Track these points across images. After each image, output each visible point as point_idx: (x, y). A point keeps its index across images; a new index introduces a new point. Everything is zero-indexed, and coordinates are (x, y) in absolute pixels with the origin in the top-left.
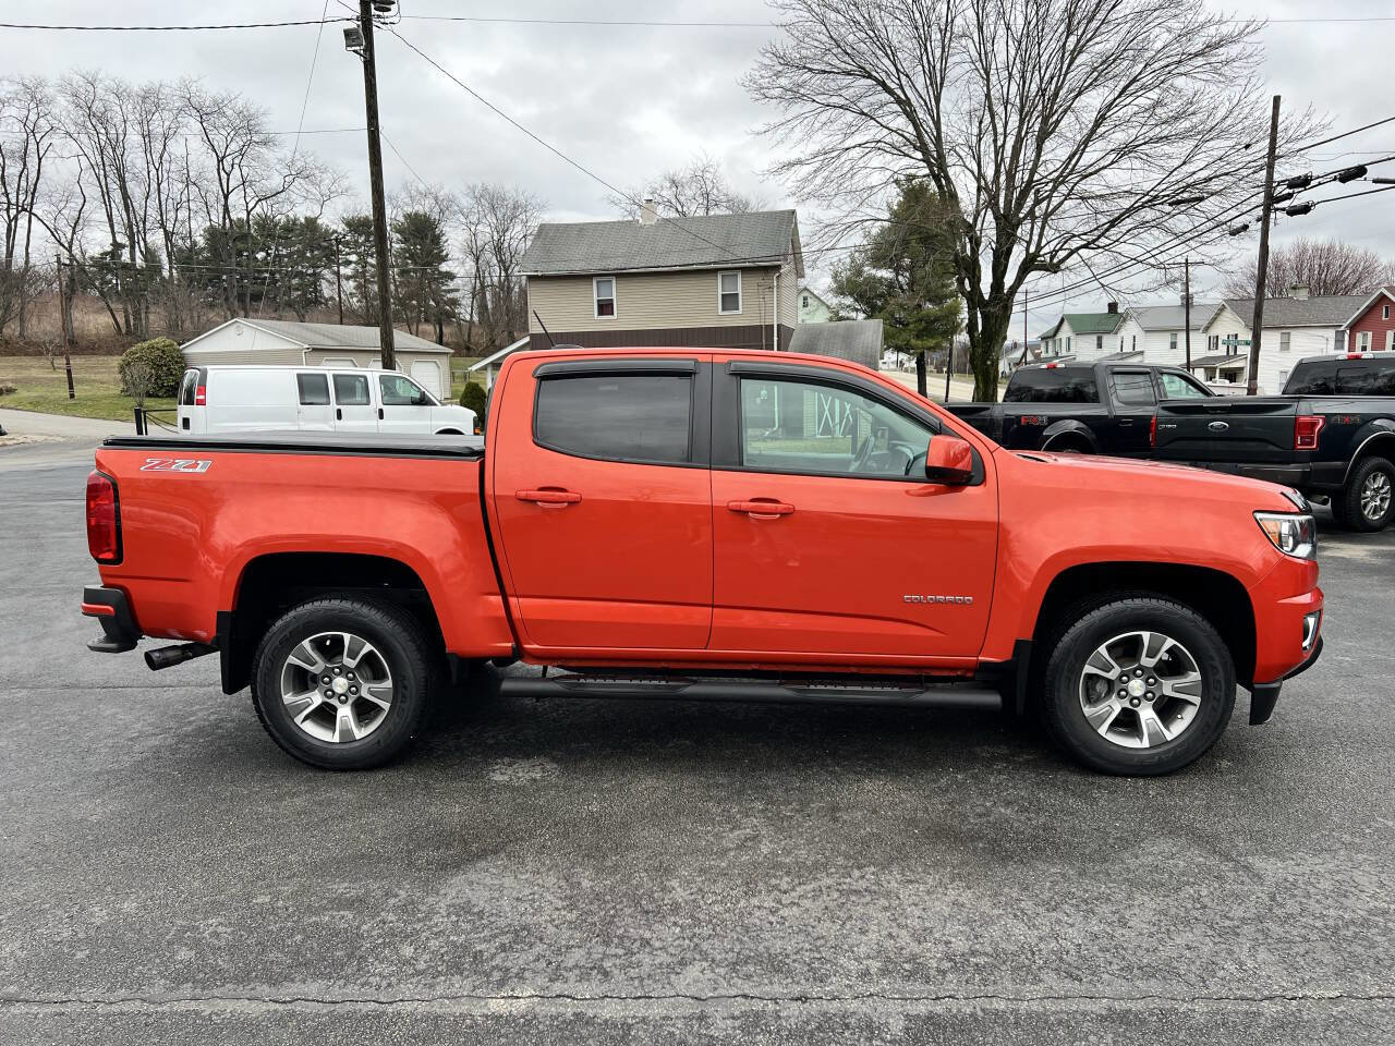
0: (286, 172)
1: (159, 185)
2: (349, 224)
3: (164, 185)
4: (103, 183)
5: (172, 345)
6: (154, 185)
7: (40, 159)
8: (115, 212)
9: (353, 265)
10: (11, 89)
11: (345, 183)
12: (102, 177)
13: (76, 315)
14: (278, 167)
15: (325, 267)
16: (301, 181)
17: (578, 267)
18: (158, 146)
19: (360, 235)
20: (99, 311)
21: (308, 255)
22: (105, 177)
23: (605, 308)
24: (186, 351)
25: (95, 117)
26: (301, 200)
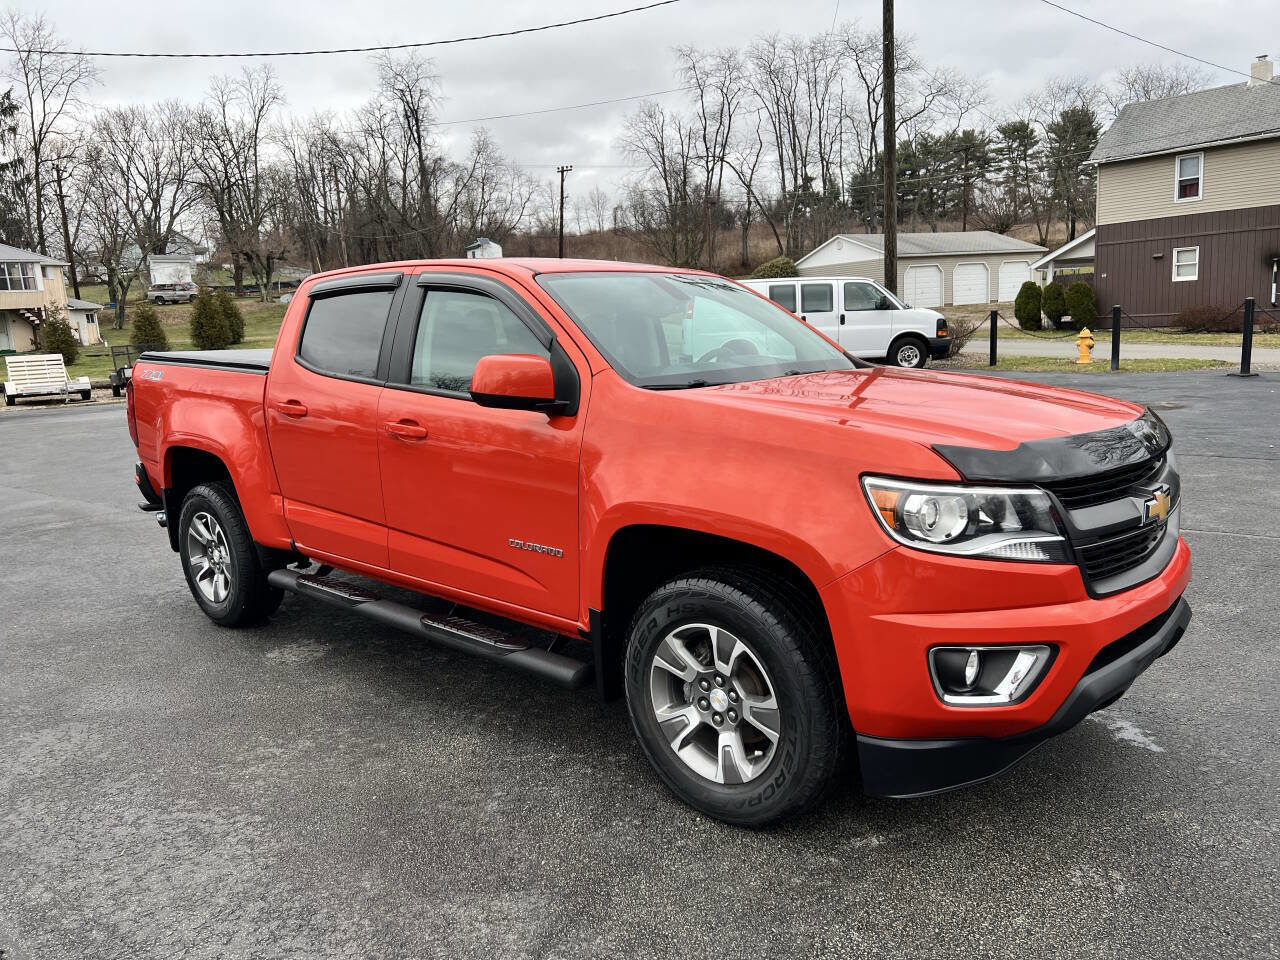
0: (928, 92)
1: (820, 123)
2: (1003, 130)
3: (824, 122)
4: (778, 129)
5: (788, 263)
6: (816, 125)
7: (730, 117)
8: (784, 152)
9: (1006, 171)
10: (714, 62)
11: (982, 93)
12: (777, 124)
13: (751, 243)
14: (921, 88)
15: (978, 176)
16: (941, 97)
17: (1159, 145)
18: (821, 88)
19: (1014, 141)
20: (766, 237)
21: (963, 167)
22: (780, 123)
23: (1188, 188)
24: (799, 267)
25: (773, 74)
26: (941, 115)
